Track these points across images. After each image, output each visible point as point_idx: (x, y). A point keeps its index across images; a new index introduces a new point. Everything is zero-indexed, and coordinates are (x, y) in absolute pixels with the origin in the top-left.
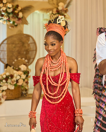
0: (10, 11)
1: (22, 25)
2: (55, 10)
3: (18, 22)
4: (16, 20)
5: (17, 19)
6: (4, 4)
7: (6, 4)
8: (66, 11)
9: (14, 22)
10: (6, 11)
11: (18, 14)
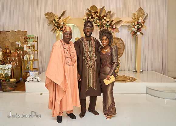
1: (115, 33)
2: (136, 22)
3: (113, 31)
5: (112, 29)
6: (104, 19)
7: (106, 19)
8: (144, 23)
10: (106, 24)
11: (113, 26)
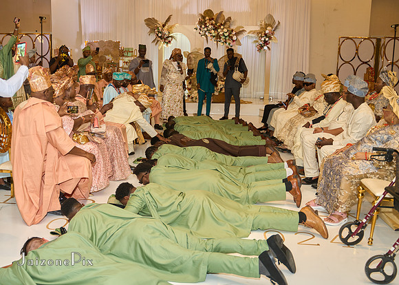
0: (226, 35)
1: (236, 46)
2: (263, 33)
4: (231, 42)
6: (221, 29)
8: (273, 34)
9: (229, 44)
10: (223, 35)
11: (232, 37)
